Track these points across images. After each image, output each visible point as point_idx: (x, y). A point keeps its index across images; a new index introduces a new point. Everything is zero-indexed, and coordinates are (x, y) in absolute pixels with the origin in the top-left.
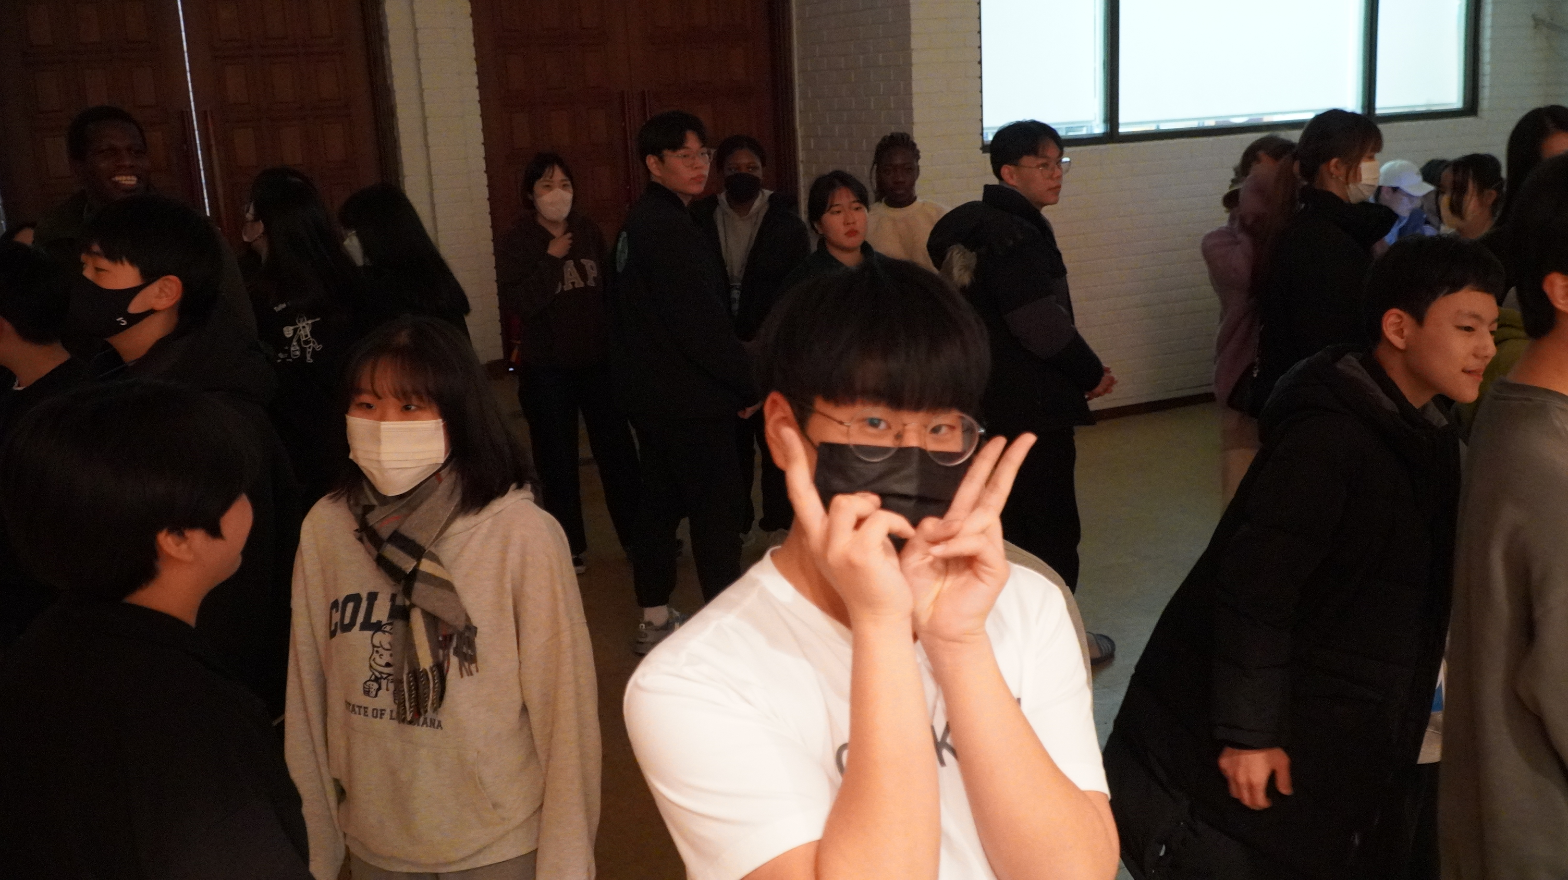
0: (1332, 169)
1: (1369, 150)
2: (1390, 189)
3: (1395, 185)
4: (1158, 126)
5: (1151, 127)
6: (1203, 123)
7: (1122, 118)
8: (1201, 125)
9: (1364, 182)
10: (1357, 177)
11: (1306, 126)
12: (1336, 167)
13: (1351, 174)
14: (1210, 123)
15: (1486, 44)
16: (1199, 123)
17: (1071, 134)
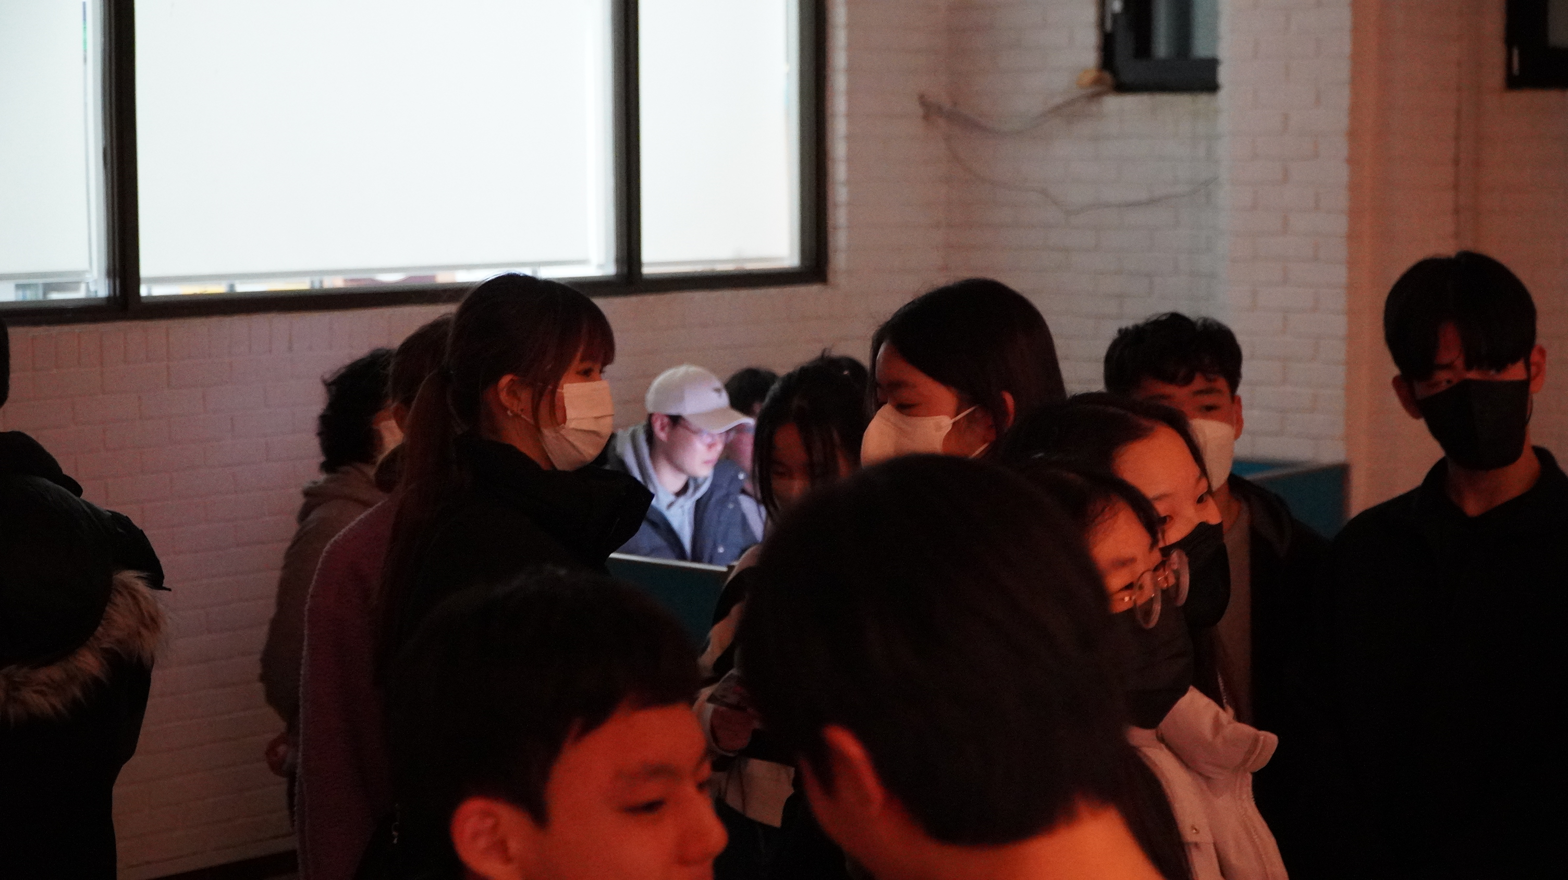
0: (503, 397)
1: (579, 355)
2: (666, 420)
3: (673, 411)
4: (232, 286)
5: (218, 288)
6: (321, 282)
7: (147, 268)
8: (317, 286)
9: (571, 424)
10: (557, 414)
11: (467, 295)
12: (512, 393)
13: (544, 411)
14: (335, 283)
15: (839, 148)
16: (312, 283)
17: (55, 296)
